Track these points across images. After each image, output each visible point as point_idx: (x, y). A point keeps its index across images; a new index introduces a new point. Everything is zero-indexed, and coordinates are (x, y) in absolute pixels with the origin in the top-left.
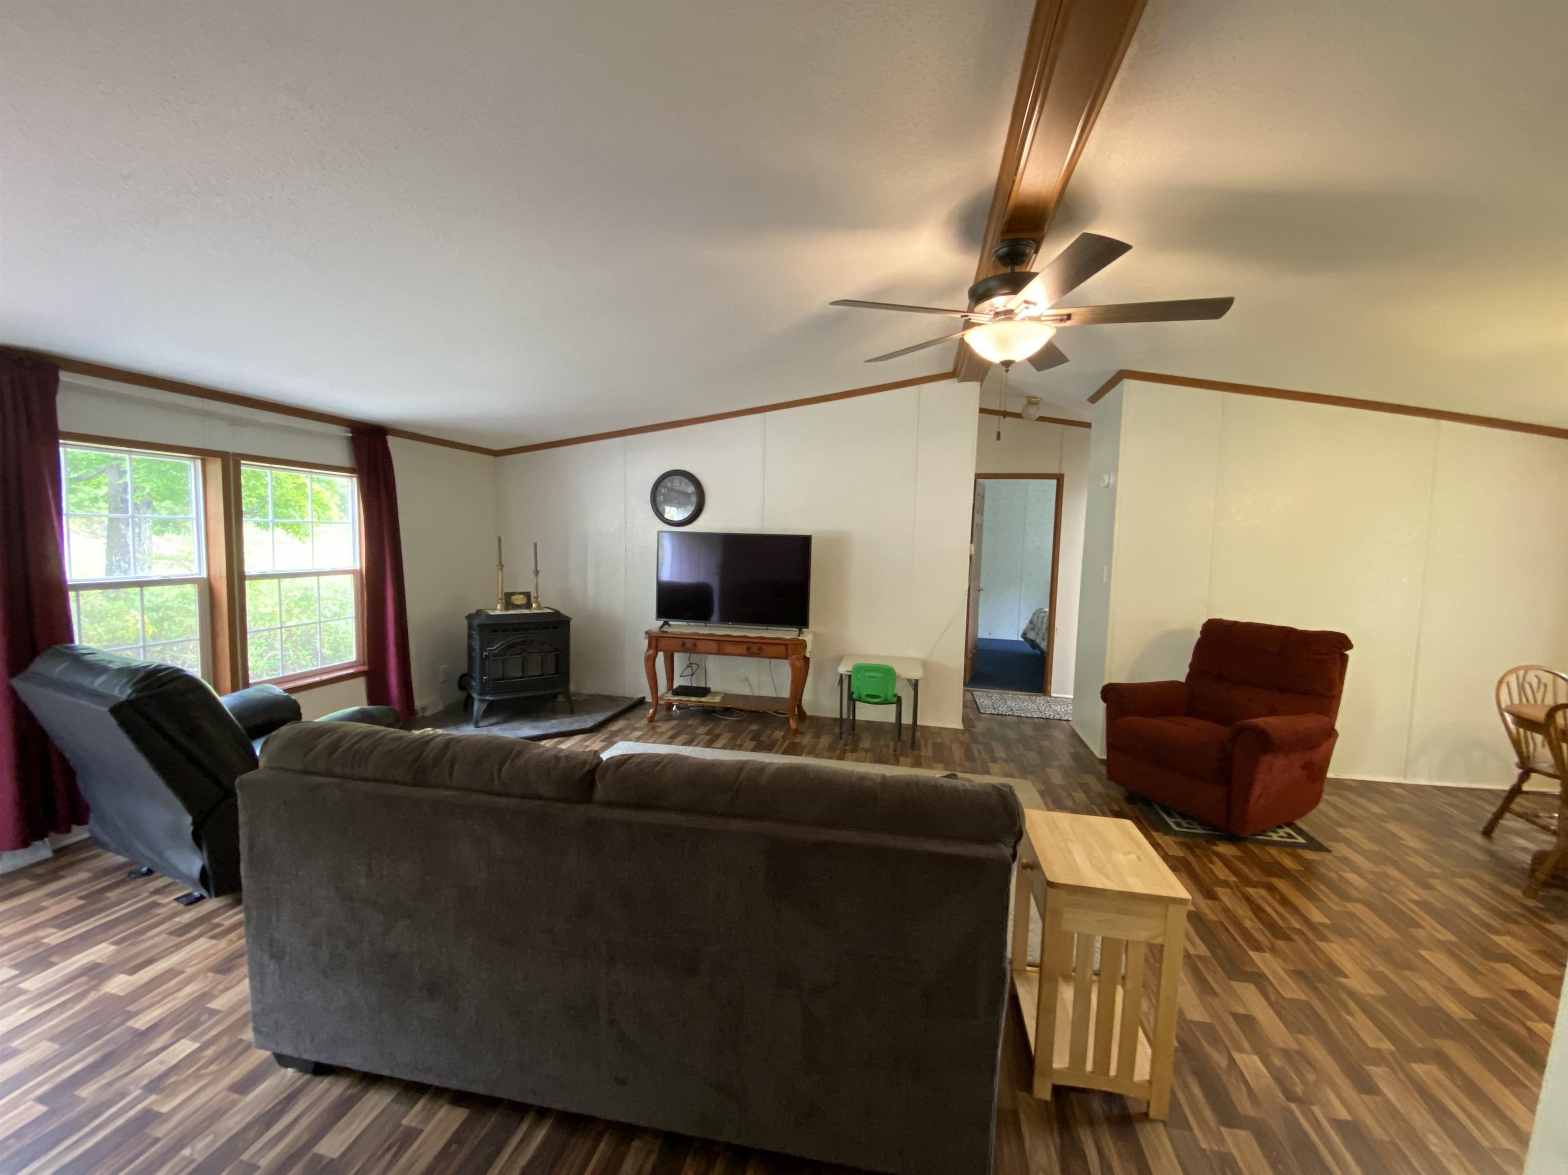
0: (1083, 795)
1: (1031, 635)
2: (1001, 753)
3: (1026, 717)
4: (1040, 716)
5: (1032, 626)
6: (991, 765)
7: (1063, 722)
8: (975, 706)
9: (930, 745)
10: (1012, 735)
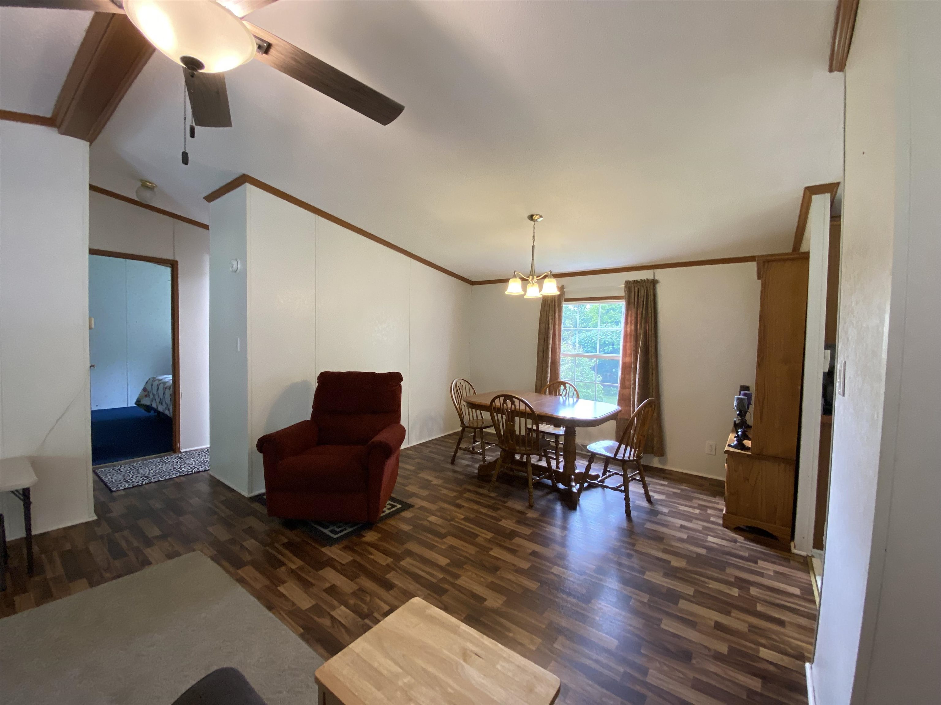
0: (253, 541)
1: (146, 401)
2: (155, 532)
3: (166, 480)
4: (178, 474)
5: (146, 393)
6: (148, 551)
7: (202, 473)
8: (104, 486)
9: (58, 561)
10: (157, 505)
